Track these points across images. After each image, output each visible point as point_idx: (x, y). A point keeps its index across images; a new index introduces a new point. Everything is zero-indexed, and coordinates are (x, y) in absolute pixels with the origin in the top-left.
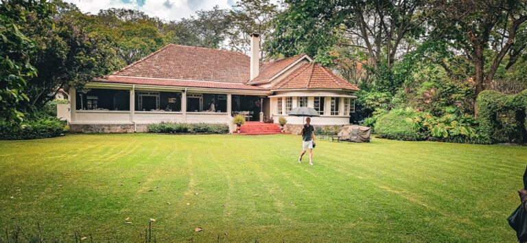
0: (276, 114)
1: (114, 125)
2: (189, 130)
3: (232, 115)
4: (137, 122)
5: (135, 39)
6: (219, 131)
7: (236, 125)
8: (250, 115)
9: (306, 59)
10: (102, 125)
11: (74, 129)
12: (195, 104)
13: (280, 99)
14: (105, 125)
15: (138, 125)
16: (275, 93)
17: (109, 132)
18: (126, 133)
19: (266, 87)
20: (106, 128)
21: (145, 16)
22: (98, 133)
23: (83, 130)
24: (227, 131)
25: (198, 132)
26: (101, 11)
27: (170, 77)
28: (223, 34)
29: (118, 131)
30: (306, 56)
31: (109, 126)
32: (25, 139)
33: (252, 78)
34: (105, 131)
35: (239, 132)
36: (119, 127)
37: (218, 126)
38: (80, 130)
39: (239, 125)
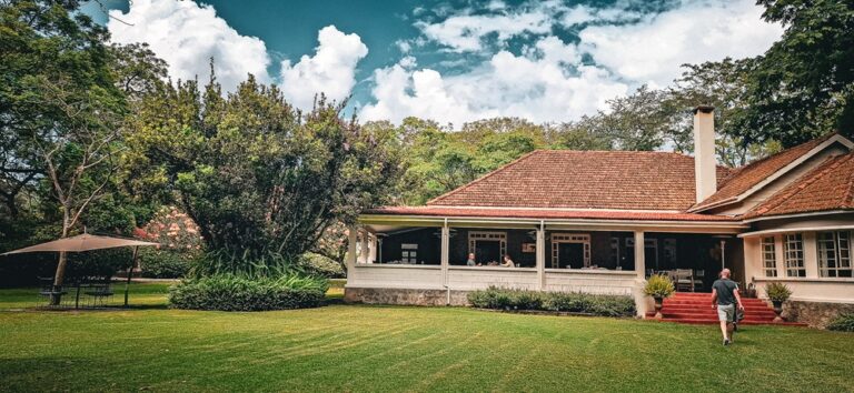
0: (761, 276)
1: (413, 290)
2: (544, 305)
3: (647, 275)
4: (452, 286)
5: (498, 154)
6: (611, 311)
7: (652, 299)
8: (696, 278)
9: (837, 145)
10: (392, 290)
11: (351, 295)
12: (567, 254)
13: (770, 240)
14: (399, 291)
15: (453, 292)
16: (755, 227)
17: (404, 302)
18: (433, 306)
19: (732, 214)
20: (400, 295)
21: (529, 125)
22: (386, 305)
23: (363, 299)
24: (630, 311)
25: (564, 310)
26: (466, 125)
27: (526, 204)
28: (660, 135)
29: (418, 302)
30: (837, 138)
31: (404, 291)
32: (254, 310)
33: (700, 199)
34: (400, 301)
35: (659, 315)
36: (421, 296)
37: (611, 299)
38: (358, 299)
39: (659, 300)
